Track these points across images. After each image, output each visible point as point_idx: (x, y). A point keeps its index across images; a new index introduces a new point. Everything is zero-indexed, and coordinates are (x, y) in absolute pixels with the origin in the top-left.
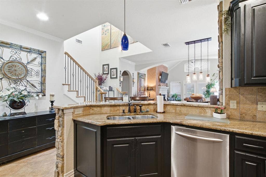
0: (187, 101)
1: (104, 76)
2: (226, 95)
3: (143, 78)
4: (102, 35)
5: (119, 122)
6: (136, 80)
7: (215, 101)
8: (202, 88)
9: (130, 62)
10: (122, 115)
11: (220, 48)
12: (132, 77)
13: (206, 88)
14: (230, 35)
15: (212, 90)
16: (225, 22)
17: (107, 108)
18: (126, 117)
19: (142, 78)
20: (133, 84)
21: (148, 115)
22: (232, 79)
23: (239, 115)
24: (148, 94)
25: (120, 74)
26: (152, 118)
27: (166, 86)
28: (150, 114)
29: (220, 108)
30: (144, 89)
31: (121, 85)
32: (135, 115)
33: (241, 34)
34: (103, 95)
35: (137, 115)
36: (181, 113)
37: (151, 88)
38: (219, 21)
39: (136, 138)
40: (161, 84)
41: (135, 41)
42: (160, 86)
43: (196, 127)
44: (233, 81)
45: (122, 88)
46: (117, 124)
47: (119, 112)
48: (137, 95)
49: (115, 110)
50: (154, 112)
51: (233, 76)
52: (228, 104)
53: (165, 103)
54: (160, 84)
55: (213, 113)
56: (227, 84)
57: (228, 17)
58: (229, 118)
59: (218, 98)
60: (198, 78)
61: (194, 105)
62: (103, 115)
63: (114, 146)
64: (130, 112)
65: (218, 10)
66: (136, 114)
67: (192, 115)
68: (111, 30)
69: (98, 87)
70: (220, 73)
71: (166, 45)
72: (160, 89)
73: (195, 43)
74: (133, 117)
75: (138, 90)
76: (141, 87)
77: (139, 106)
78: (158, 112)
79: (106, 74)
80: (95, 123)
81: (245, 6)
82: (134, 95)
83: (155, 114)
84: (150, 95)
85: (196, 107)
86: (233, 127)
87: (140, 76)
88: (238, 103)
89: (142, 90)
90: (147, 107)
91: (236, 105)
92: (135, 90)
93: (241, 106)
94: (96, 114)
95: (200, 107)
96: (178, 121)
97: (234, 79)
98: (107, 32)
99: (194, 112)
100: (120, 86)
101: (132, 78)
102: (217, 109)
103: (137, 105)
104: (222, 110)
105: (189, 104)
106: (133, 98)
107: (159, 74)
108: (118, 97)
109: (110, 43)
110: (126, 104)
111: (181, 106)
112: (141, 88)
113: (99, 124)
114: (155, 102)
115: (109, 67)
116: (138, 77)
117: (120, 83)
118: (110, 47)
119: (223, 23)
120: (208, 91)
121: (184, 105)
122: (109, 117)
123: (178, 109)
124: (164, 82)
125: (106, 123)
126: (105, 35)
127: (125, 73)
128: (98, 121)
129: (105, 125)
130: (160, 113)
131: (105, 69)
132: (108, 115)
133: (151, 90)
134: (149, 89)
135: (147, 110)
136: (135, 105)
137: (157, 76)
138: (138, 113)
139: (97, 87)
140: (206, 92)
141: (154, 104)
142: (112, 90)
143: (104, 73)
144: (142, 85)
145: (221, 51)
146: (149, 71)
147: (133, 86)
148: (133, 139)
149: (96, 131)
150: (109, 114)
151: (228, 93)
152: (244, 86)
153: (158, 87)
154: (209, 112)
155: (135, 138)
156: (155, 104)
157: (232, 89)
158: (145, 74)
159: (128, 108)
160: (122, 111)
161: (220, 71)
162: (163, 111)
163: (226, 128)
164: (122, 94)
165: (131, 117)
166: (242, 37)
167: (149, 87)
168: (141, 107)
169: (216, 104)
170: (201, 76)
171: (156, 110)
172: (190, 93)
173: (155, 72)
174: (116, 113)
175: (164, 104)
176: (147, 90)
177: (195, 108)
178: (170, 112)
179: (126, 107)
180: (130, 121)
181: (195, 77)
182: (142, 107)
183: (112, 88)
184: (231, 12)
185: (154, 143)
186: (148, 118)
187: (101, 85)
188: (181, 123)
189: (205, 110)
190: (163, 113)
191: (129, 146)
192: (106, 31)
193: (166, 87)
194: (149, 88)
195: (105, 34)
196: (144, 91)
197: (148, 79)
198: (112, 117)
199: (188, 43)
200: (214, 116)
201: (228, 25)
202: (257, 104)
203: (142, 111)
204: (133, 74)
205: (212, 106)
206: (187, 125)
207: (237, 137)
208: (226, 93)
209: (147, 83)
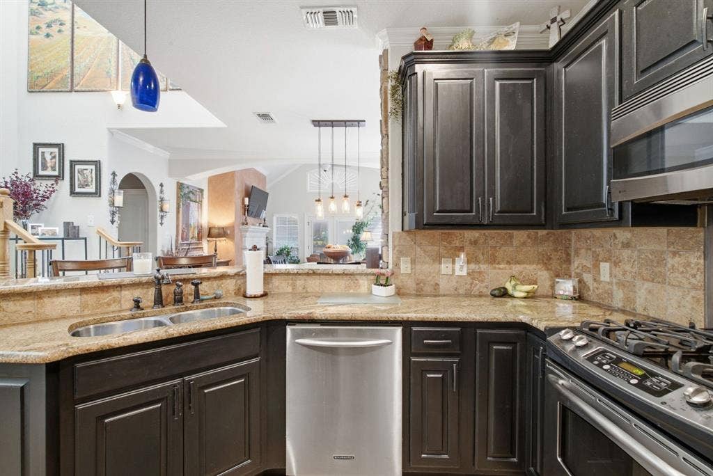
0: (318, 263)
1: (41, 186)
2: (394, 247)
3: (196, 202)
4: (32, 34)
5: (124, 339)
6: (170, 206)
7: (374, 259)
8: (344, 232)
9: (149, 147)
10: (133, 317)
11: (384, 147)
12: (158, 195)
13: (351, 231)
14: (401, 123)
15: (364, 236)
16: (393, 95)
17: (69, 299)
18: (147, 321)
19: (191, 201)
20: (162, 217)
21: (221, 308)
22: (403, 214)
23: (414, 285)
24: (209, 248)
25: (114, 181)
26: (233, 313)
27: (261, 225)
28: (226, 304)
29: (384, 275)
30: (198, 234)
31: (116, 219)
32: (178, 311)
33: (419, 128)
34: (39, 253)
35: (187, 309)
36: (307, 292)
37: (221, 231)
38: (381, 90)
39: (187, 378)
40: (250, 220)
41: (171, 87)
42: (247, 224)
43: (343, 320)
44: (406, 218)
45: (120, 228)
46: (117, 346)
47: (117, 308)
48: (174, 251)
49: (102, 301)
50: (238, 298)
51: (406, 209)
52: (397, 265)
53: (266, 271)
54: (246, 220)
55: (373, 285)
56: (396, 225)
57: (398, 86)
58: (399, 293)
59: (380, 253)
60: (339, 208)
61: (334, 272)
62: (51, 323)
63: (107, 421)
64: (161, 303)
65: (380, 67)
66: (182, 308)
67: (331, 295)
68: (75, 27)
69: (11, 222)
70: (384, 200)
71: (265, 117)
72: (248, 233)
73: (333, 127)
74: (171, 319)
75: (177, 236)
76: (188, 225)
77: (193, 284)
78: (248, 295)
79: (49, 177)
80: (18, 356)
81: (424, 74)
82: (163, 251)
83: (241, 301)
84: (216, 251)
85: (338, 274)
86: (408, 310)
87: (185, 194)
88: (413, 262)
89: (191, 237)
90: (215, 283)
91: (409, 265)
92: (169, 237)
93: (418, 267)
94: (14, 325)
95: (347, 275)
96: (303, 312)
97: (408, 214)
98: (56, 27)
99: (335, 288)
100: (113, 222)
101: (159, 199)
102: (378, 276)
103: (185, 281)
104: (387, 278)
105: (325, 270)
106: (167, 262)
107: (244, 193)
108: (103, 258)
109: (67, 72)
110: (144, 279)
111: (308, 274)
112: (188, 230)
113: (39, 357)
114: (239, 270)
115: (65, 156)
116: (178, 197)
117: (113, 213)
118: (70, 84)
119: (389, 96)
120: (357, 239)
121: (314, 273)
122: (79, 329)
123: (300, 282)
124: (257, 215)
125: (70, 350)
126: (47, 40)
127: (132, 182)
128: (32, 346)
129: (66, 356)
130: (255, 297)
131: (44, 159)
132: (76, 321)
133: (219, 236)
134: (213, 233)
135: (217, 294)
136: (177, 281)
137: (237, 198)
138: (189, 305)
139: (5, 223)
140: (353, 240)
141: (237, 274)
142: (76, 237)
143: (41, 173)
144: (192, 222)
145: (385, 153)
146: (214, 181)
147: (161, 224)
148: (175, 385)
149: (22, 388)
150: (77, 317)
151: (396, 243)
152: (423, 229)
153: (241, 227)
154: (364, 284)
155: (183, 380)
156: (239, 275)
157: (404, 234)
158: (203, 188)
159: (152, 292)
160: (132, 304)
161: (385, 196)
162: (262, 293)
163: (397, 315)
164: (119, 249)
165: (164, 319)
166: (420, 132)
167: (215, 227)
168: (196, 285)
169: (377, 266)
170: (346, 205)
171: (242, 289)
172: (319, 242)
173: (233, 186)
174: (106, 310)
175: (265, 274)
176: (209, 235)
177: (336, 277)
178: (279, 294)
179: (145, 290)
180: (166, 332)
181: (333, 206)
182: (200, 286)
183: (77, 229)
184: (402, 77)
185: (240, 381)
186: (220, 314)
187: (27, 217)
188: (311, 315)
189: (356, 280)
190: (262, 296)
191: (163, 408)
192: (49, 26)
193: (261, 227)
194: (214, 231)
195: (48, 35)
196: (200, 238)
197: (211, 203)
198: (91, 327)
199: (317, 123)
200: (374, 293)
201: (398, 103)
202: (440, 263)
203: (201, 297)
204: (162, 185)
205: (370, 270)
206: (323, 318)
207: (414, 329)
208: (393, 242)
209: (206, 215)
